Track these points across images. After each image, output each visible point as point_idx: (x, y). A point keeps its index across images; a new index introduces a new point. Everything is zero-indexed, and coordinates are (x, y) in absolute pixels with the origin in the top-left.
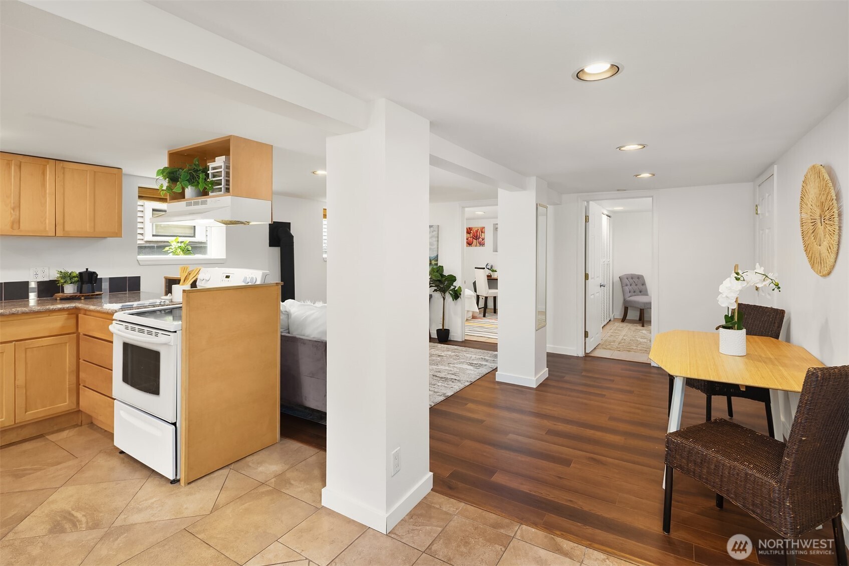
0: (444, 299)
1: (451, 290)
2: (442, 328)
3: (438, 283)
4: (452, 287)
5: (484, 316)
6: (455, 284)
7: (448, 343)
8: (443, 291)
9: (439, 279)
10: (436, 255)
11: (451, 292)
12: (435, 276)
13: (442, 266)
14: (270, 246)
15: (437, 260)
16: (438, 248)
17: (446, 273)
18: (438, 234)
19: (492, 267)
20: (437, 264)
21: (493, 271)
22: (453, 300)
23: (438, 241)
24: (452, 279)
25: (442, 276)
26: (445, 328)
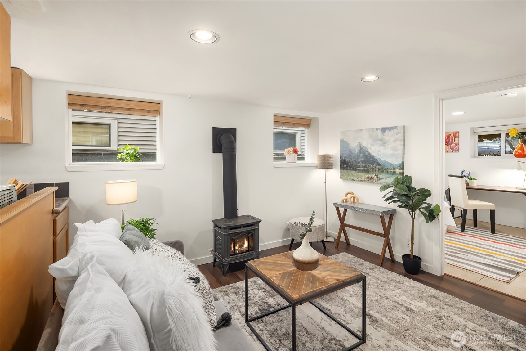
0: (413, 218)
1: (423, 208)
2: (410, 254)
3: (404, 198)
4: (424, 205)
5: (463, 230)
6: (428, 200)
7: (419, 277)
8: (413, 208)
9: (405, 193)
10: (401, 162)
11: (422, 210)
12: (400, 188)
13: (410, 177)
14: (213, 152)
15: (403, 169)
16: (404, 154)
17: (416, 185)
18: (404, 136)
19: (469, 175)
20: (403, 174)
21: (471, 179)
22: (427, 222)
23: (404, 145)
24: (426, 193)
25: (410, 188)
26: (414, 254)
